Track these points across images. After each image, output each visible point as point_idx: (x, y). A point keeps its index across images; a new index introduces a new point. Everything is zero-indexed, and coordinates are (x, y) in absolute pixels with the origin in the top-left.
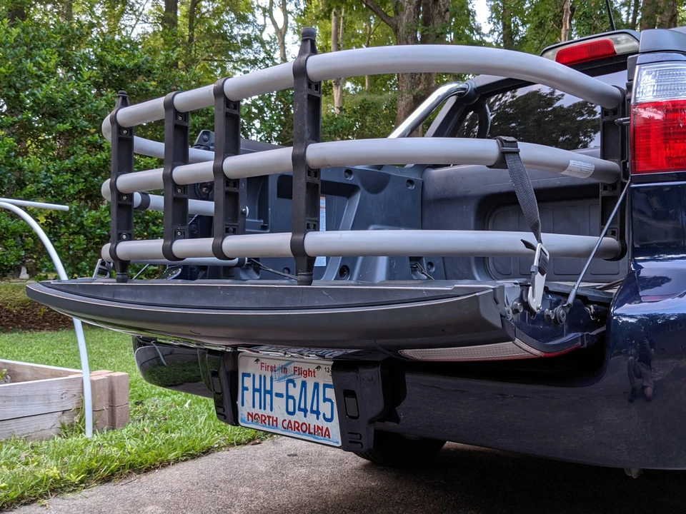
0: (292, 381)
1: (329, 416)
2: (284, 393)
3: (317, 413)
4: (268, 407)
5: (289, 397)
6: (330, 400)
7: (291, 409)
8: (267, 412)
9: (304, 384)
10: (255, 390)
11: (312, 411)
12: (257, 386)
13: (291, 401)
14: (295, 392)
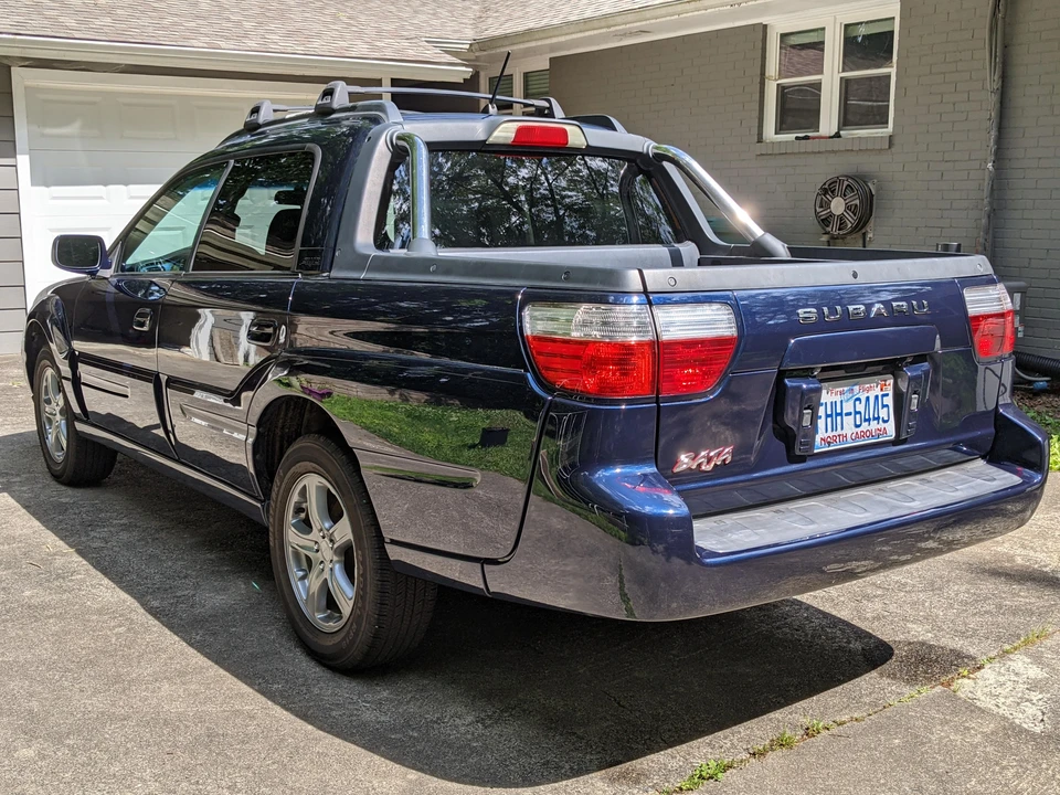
0: (859, 399)
1: (886, 419)
2: (852, 411)
3: (878, 418)
4: (839, 427)
5: (856, 413)
6: (887, 406)
7: (858, 423)
8: (839, 431)
9: (868, 398)
10: (827, 416)
11: (875, 419)
12: (829, 412)
13: (858, 416)
14: (860, 407)
